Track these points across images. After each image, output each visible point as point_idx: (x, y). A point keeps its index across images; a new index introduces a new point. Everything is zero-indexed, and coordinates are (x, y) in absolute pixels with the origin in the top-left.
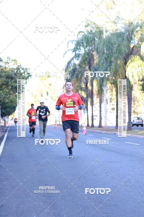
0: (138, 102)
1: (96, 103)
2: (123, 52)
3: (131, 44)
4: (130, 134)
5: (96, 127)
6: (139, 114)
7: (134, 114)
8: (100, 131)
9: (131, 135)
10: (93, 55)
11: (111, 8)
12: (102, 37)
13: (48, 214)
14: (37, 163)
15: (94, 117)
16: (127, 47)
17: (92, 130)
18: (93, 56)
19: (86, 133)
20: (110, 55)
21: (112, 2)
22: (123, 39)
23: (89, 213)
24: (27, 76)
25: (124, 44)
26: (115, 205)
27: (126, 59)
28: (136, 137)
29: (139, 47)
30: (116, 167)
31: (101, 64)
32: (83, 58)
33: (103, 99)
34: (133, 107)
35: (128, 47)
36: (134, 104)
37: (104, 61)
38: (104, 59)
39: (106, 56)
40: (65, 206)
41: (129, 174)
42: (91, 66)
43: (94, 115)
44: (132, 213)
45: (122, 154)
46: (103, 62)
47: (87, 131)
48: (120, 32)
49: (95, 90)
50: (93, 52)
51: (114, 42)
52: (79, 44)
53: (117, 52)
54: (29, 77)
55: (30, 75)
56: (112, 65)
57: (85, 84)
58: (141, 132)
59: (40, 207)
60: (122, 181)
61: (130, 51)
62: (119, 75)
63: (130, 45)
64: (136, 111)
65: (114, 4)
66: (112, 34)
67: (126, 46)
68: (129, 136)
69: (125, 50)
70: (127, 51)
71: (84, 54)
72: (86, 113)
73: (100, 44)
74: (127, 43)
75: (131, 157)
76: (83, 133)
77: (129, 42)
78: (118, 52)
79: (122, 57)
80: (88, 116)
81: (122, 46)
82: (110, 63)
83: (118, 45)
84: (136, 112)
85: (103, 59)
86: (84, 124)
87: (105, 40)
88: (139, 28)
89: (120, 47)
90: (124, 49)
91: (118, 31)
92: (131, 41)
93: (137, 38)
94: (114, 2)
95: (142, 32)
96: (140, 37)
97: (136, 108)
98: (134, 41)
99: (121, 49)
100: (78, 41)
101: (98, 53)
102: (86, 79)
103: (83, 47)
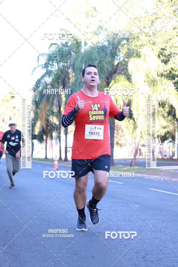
0: (122, 131)
1: (71, 131)
2: (105, 70)
3: (115, 61)
4: (112, 170)
5: (70, 161)
6: (124, 145)
7: (118, 146)
10: (68, 73)
11: (92, 16)
12: (80, 51)
15: (68, 149)
16: (110, 64)
17: (65, 165)
19: (58, 168)
21: (92, 9)
22: (106, 54)
25: (107, 60)
27: (109, 78)
29: (124, 64)
31: (78, 84)
32: (55, 76)
34: (116, 137)
36: (118, 134)
41: (109, 220)
42: (66, 86)
43: (68, 146)
46: (81, 82)
47: (59, 166)
48: (101, 45)
50: (68, 68)
51: (95, 57)
52: (51, 58)
57: (58, 108)
58: (125, 169)
61: (114, 70)
63: (113, 62)
64: (120, 142)
65: (95, 11)
66: (92, 48)
67: (109, 63)
69: (107, 67)
70: (111, 69)
72: (58, 144)
73: (77, 59)
74: (110, 59)
75: (113, 198)
76: (54, 168)
77: (113, 58)
78: (100, 70)
79: (104, 76)
80: (60, 147)
81: (103, 62)
83: (99, 61)
84: (120, 144)
85: (80, 77)
86: (56, 157)
87: (84, 55)
88: (125, 42)
89: (101, 63)
90: (107, 66)
91: (100, 45)
92: (116, 57)
93: (122, 53)
94: (96, 8)
95: (129, 47)
96: (127, 53)
97: (120, 139)
98: (118, 57)
99: (103, 66)
100: (50, 55)
101: (74, 70)
102: (59, 102)
103: (56, 62)
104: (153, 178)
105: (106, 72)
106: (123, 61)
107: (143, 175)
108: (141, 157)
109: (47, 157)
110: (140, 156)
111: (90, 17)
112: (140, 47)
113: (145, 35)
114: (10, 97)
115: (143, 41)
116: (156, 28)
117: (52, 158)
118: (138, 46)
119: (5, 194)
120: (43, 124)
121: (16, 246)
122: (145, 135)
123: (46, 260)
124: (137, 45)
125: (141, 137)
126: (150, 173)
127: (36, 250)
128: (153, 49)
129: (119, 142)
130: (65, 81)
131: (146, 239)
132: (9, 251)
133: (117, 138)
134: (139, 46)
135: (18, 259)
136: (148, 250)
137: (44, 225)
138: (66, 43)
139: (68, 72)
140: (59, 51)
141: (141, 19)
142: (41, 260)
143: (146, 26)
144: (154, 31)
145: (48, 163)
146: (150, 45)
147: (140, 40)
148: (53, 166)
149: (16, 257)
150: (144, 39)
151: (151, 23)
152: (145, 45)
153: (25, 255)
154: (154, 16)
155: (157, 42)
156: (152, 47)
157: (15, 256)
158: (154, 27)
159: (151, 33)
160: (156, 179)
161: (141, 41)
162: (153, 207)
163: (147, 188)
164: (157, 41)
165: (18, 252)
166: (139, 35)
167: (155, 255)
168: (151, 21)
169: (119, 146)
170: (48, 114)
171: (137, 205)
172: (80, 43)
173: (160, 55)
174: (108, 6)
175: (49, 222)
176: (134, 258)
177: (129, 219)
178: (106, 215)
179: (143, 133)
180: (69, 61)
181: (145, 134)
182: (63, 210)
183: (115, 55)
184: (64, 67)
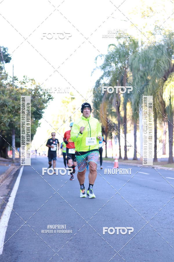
1: (130, 130)
2: (162, 69)
3: (172, 59)
4: (172, 167)
5: (130, 160)
8: (135, 165)
9: (172, 169)
11: (148, 16)
12: (136, 52)
15: (128, 148)
17: (125, 164)
18: (126, 74)
19: (118, 166)
20: (147, 72)
21: (149, 9)
24: (47, 99)
25: (163, 59)
27: (166, 77)
30: (156, 207)
31: (135, 84)
33: (139, 126)
35: (168, 63)
37: (139, 79)
38: (140, 77)
39: (142, 74)
41: (171, 215)
43: (127, 145)
45: (162, 191)
46: (139, 81)
47: (119, 165)
49: (128, 115)
50: (126, 69)
51: (152, 56)
52: (109, 59)
53: (154, 70)
54: (50, 100)
55: (52, 97)
56: (149, 85)
57: (117, 108)
61: (172, 68)
62: (157, 96)
63: (170, 61)
65: (151, 11)
66: (149, 48)
67: (166, 61)
68: (170, 170)
69: (164, 66)
70: (168, 68)
71: (115, 71)
72: (118, 143)
73: (134, 59)
74: (167, 58)
77: (170, 57)
78: (157, 69)
79: (161, 75)
80: (120, 146)
81: (160, 61)
82: (147, 83)
83: (156, 60)
85: (138, 77)
86: (116, 155)
87: (141, 55)
89: (158, 63)
91: (157, 44)
94: (152, 9)
99: (160, 65)
100: (108, 56)
101: (131, 70)
102: (117, 102)
103: (114, 63)
105: (163, 71)
109: (108, 156)
111: (146, 17)
114: (71, 99)
117: (112, 157)
119: (69, 192)
120: (103, 123)
121: (82, 241)
123: (112, 254)
127: (102, 245)
130: (123, 81)
132: (76, 246)
135: (85, 254)
137: (108, 221)
138: (124, 43)
139: (126, 72)
140: (116, 52)
145: (108, 162)
148: (114, 165)
149: (83, 251)
153: (91, 249)
170: (108, 113)
172: (138, 43)
174: (164, 6)
178: (169, 211)
180: (127, 61)
182: (126, 207)
183: (172, 54)
184: (122, 67)
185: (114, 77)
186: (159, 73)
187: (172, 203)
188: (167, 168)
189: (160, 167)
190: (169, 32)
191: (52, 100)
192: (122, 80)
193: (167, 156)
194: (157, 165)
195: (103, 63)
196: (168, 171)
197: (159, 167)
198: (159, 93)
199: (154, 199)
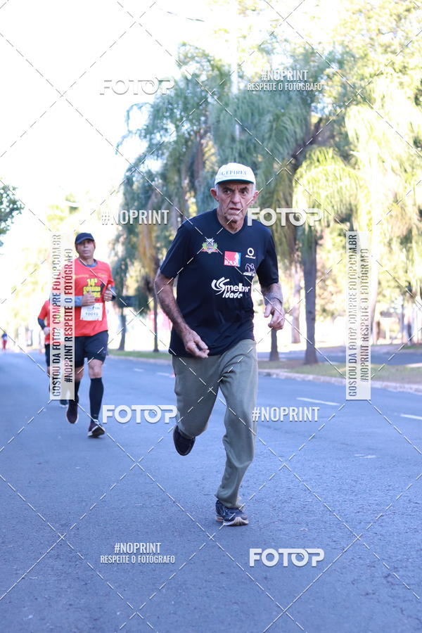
0: (335, 281)
2: (288, 136)
3: (313, 113)
4: (313, 374)
6: (340, 315)
7: (325, 317)
9: (314, 378)
10: (201, 148)
11: (254, 10)
12: (226, 94)
13: (68, 609)
14: (40, 464)
16: (300, 122)
18: (202, 151)
22: (290, 99)
23: (188, 604)
24: (8, 210)
25: (292, 112)
26: (266, 578)
27: (298, 155)
28: (329, 383)
29: (334, 122)
30: (268, 470)
32: (171, 156)
34: (320, 296)
35: (303, 122)
36: (324, 288)
39: (243, 148)
40: (120, 586)
42: (198, 177)
44: (313, 600)
45: (286, 432)
50: (202, 137)
52: (160, 113)
53: (270, 137)
54: (15, 213)
55: (19, 206)
59: (45, 590)
60: (286, 509)
61: (311, 135)
63: (308, 117)
64: (329, 307)
67: (298, 118)
68: (309, 381)
69: (294, 129)
70: (302, 135)
71: (176, 142)
74: (299, 111)
77: (308, 108)
78: (275, 136)
79: (286, 151)
81: (284, 119)
83: (273, 116)
84: (329, 311)
85: (232, 155)
88: (334, 67)
89: (280, 120)
90: (292, 127)
92: (313, 105)
93: (330, 96)
95: (344, 79)
96: (340, 94)
97: (329, 300)
98: (320, 106)
99: (284, 127)
100: (157, 105)
103: (172, 122)
104: (409, 390)
105: (292, 140)
106: (330, 115)
107: (385, 384)
108: (381, 341)
109: (159, 348)
110: (378, 339)
111: (249, 12)
112: (371, 79)
113: (383, 51)
114: (67, 210)
115: (379, 64)
116: (407, 34)
118: (366, 78)
119: (60, 437)
120: (148, 270)
122: (389, 290)
124: (363, 75)
125: (379, 294)
126: (403, 379)
128: (401, 84)
129: (327, 308)
130: (195, 168)
131: (393, 533)
132: (70, 571)
133: (323, 299)
134: (368, 76)
136: (398, 560)
138: (196, 76)
139: (202, 145)
140: (177, 95)
141: (371, 14)
142: (144, 588)
143: (384, 30)
144: (403, 41)
145: (161, 361)
146: (395, 75)
147: (370, 63)
149: (86, 584)
150: (378, 59)
151: (396, 20)
152: (382, 74)
154: (402, 5)
155: (410, 66)
156: (399, 77)
157: (83, 580)
158: (402, 30)
159: (396, 46)
160: (416, 393)
161: (373, 64)
162: (409, 458)
163: (396, 414)
164: (411, 63)
165: (90, 573)
166: (368, 51)
167: (413, 571)
168: (395, 17)
169: (329, 318)
170: (158, 245)
171: (373, 454)
172: (228, 75)
173: (418, 96)
175: (164, 501)
176: (363, 578)
177: (353, 489)
179: (384, 284)
180: (203, 119)
181: (389, 286)
182: (196, 471)
183: (312, 102)
184: (192, 133)
185: (173, 158)
186: (282, 146)
187: (309, 460)
188: (302, 376)
189: (286, 374)
190: (305, 48)
191: (20, 213)
192: (192, 164)
193: (302, 346)
194: (277, 368)
195: (147, 123)
196: (304, 382)
197: (281, 374)
198: (281, 194)
199: (265, 451)
